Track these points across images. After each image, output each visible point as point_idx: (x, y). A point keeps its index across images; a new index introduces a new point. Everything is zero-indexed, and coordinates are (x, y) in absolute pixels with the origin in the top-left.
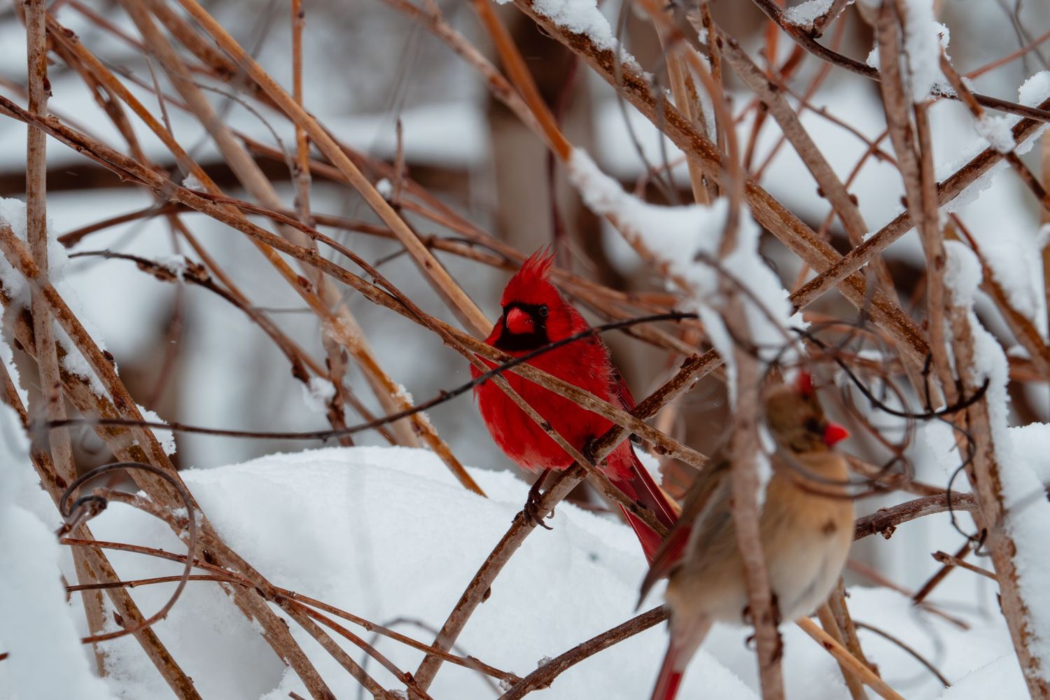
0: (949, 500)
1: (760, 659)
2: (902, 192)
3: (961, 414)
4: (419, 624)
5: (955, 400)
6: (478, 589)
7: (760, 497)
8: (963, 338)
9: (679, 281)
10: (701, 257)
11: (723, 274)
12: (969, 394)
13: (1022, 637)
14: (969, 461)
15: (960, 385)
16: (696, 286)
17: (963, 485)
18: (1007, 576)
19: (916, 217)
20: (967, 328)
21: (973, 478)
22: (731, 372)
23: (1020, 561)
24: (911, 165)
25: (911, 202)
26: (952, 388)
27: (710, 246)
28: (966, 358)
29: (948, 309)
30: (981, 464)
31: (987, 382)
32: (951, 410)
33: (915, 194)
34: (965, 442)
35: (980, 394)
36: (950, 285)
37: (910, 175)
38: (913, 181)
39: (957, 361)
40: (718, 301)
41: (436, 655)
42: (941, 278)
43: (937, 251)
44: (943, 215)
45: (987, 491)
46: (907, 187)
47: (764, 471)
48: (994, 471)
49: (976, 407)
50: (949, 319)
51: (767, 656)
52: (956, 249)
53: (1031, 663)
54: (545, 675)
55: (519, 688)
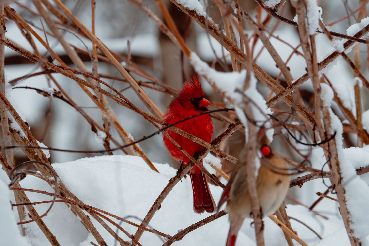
0: (322, 174)
1: (256, 230)
2: (306, 66)
3: (326, 144)
4: (136, 218)
5: (324, 139)
6: (157, 205)
7: (256, 174)
8: (327, 117)
9: (229, 99)
10: (237, 90)
11: (244, 96)
12: (329, 137)
13: (347, 222)
14: (329, 160)
15: (326, 134)
16: (235, 100)
17: (327, 169)
18: (342, 201)
19: (311, 75)
20: (328, 114)
21: (331, 166)
22: (247, 130)
23: (347, 196)
24: (309, 57)
25: (309, 69)
26: (323, 135)
27: (240, 87)
28: (328, 125)
29: (322, 107)
30: (333, 162)
31: (335, 133)
32: (323, 142)
33: (310, 67)
34: (328, 154)
35: (333, 137)
36: (322, 99)
37: (309, 60)
38: (310, 62)
39: (325, 125)
40: (242, 105)
41: (142, 228)
42: (319, 97)
43: (318, 87)
44: (320, 74)
45: (335, 171)
46: (307, 64)
47: (258, 164)
48: (338, 164)
49: (331, 141)
50: (322, 111)
51: (259, 229)
52: (325, 86)
53: (351, 231)
54: (180, 236)
55: (171, 240)
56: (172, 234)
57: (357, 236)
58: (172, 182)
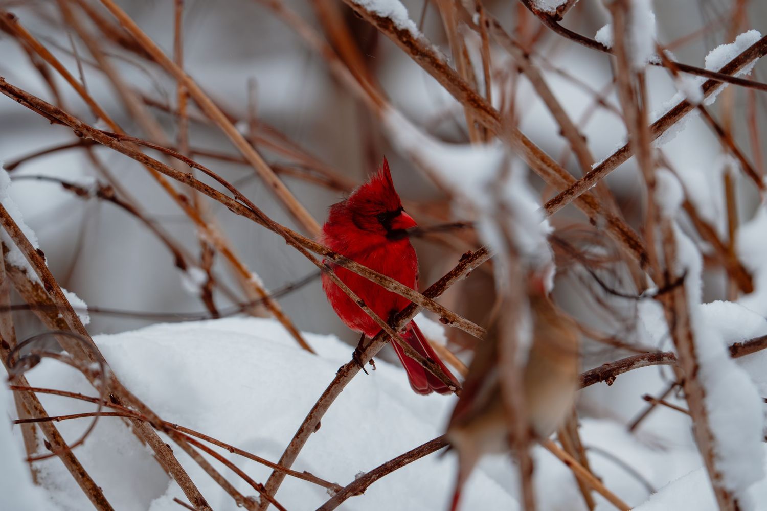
0: (656, 358)
3: (667, 297)
5: (662, 283)
6: (311, 423)
8: (670, 240)
12: (672, 281)
13: (710, 458)
15: (667, 274)
17: (668, 346)
18: (699, 413)
20: (671, 233)
21: (676, 342)
23: (710, 403)
26: (660, 277)
28: (671, 255)
30: (681, 332)
31: (686, 272)
32: (660, 293)
34: (669, 314)
35: (681, 281)
36: (660, 202)
39: (665, 257)
41: (281, 470)
43: (651, 177)
44: (654, 149)
48: (690, 337)
49: (677, 291)
50: (659, 227)
52: (663, 175)
53: (716, 476)
54: (361, 485)
55: (341, 494)
56: (344, 483)
57: (729, 484)
58: (344, 375)
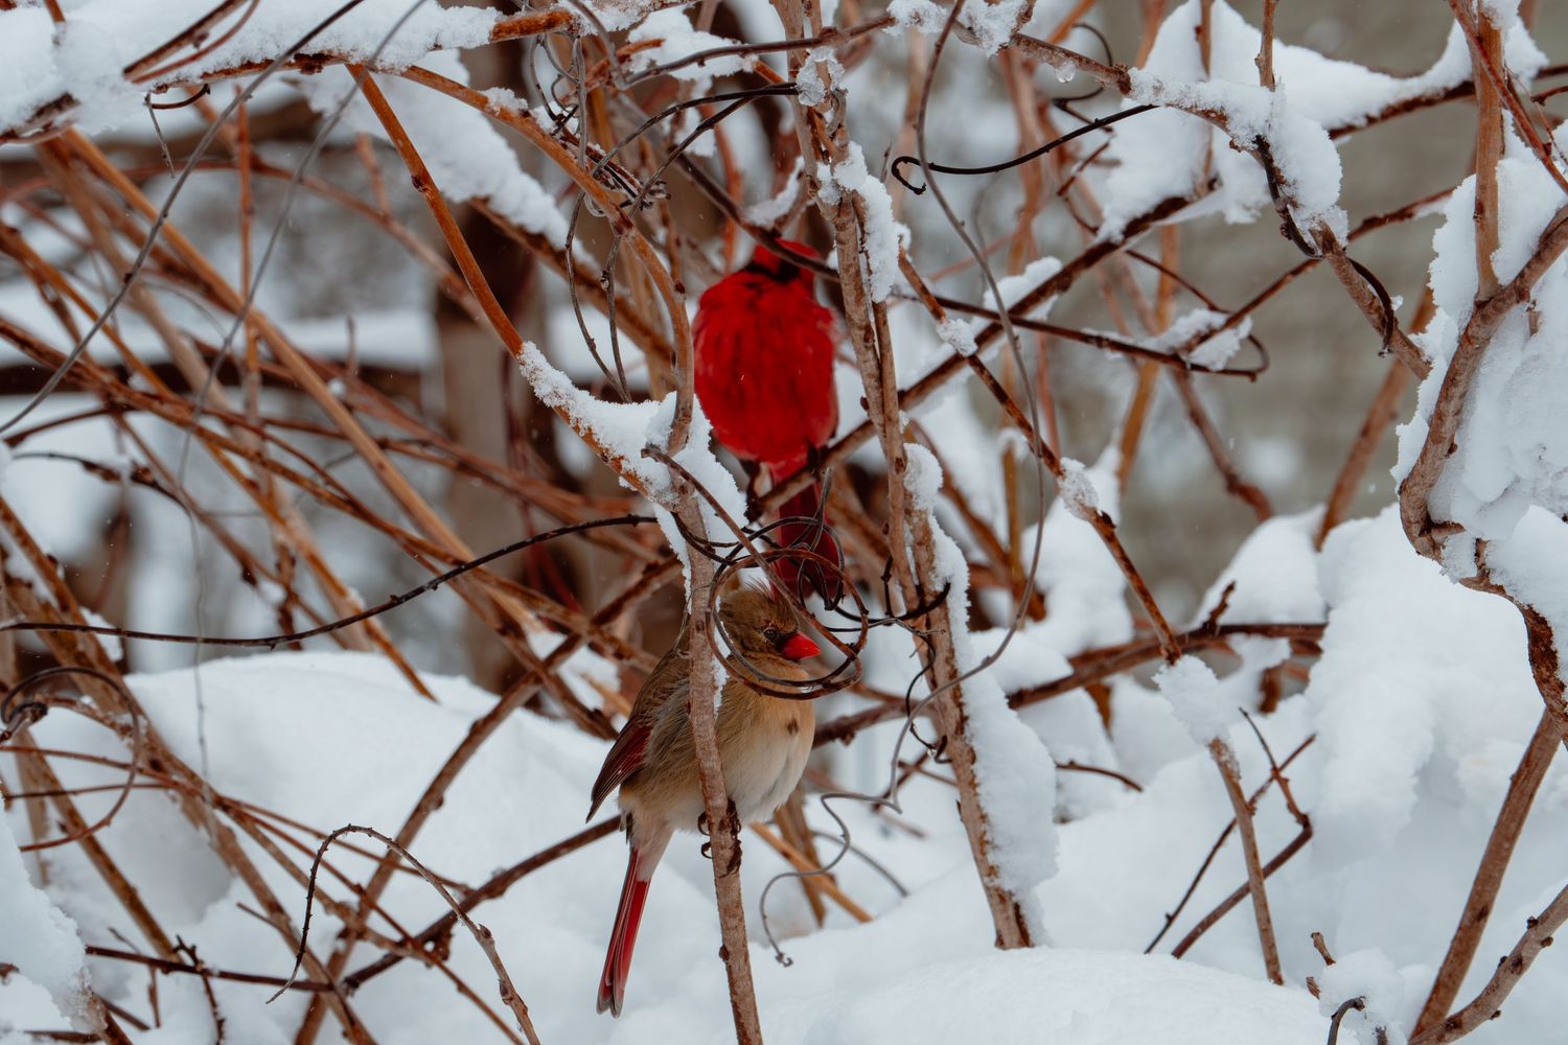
0: (907, 707)
1: (716, 866)
3: (922, 619)
4: (371, 832)
5: (915, 606)
6: (433, 798)
7: (717, 702)
8: (925, 541)
9: (631, 477)
10: (650, 451)
11: (675, 469)
12: (930, 599)
13: (981, 845)
14: (929, 667)
15: (920, 589)
16: (649, 482)
17: (922, 691)
18: (967, 783)
19: (877, 420)
20: (927, 532)
21: (933, 683)
22: (687, 574)
23: (979, 769)
24: (871, 367)
25: (871, 404)
26: (912, 592)
27: (660, 440)
28: (927, 562)
29: (908, 512)
30: (941, 670)
31: (947, 587)
32: (911, 615)
33: (875, 395)
34: (925, 647)
35: (941, 599)
36: (911, 488)
37: (870, 376)
38: (874, 383)
39: (918, 566)
40: (671, 498)
41: (387, 866)
42: (902, 482)
43: (898, 454)
44: (904, 418)
45: (947, 697)
46: (867, 388)
47: (722, 676)
49: (936, 612)
50: (909, 523)
51: (724, 865)
52: (916, 451)
53: (990, 871)
54: (499, 885)
55: (472, 898)
56: (477, 882)
57: (1007, 883)
58: (480, 730)
